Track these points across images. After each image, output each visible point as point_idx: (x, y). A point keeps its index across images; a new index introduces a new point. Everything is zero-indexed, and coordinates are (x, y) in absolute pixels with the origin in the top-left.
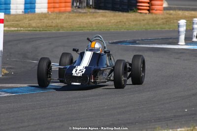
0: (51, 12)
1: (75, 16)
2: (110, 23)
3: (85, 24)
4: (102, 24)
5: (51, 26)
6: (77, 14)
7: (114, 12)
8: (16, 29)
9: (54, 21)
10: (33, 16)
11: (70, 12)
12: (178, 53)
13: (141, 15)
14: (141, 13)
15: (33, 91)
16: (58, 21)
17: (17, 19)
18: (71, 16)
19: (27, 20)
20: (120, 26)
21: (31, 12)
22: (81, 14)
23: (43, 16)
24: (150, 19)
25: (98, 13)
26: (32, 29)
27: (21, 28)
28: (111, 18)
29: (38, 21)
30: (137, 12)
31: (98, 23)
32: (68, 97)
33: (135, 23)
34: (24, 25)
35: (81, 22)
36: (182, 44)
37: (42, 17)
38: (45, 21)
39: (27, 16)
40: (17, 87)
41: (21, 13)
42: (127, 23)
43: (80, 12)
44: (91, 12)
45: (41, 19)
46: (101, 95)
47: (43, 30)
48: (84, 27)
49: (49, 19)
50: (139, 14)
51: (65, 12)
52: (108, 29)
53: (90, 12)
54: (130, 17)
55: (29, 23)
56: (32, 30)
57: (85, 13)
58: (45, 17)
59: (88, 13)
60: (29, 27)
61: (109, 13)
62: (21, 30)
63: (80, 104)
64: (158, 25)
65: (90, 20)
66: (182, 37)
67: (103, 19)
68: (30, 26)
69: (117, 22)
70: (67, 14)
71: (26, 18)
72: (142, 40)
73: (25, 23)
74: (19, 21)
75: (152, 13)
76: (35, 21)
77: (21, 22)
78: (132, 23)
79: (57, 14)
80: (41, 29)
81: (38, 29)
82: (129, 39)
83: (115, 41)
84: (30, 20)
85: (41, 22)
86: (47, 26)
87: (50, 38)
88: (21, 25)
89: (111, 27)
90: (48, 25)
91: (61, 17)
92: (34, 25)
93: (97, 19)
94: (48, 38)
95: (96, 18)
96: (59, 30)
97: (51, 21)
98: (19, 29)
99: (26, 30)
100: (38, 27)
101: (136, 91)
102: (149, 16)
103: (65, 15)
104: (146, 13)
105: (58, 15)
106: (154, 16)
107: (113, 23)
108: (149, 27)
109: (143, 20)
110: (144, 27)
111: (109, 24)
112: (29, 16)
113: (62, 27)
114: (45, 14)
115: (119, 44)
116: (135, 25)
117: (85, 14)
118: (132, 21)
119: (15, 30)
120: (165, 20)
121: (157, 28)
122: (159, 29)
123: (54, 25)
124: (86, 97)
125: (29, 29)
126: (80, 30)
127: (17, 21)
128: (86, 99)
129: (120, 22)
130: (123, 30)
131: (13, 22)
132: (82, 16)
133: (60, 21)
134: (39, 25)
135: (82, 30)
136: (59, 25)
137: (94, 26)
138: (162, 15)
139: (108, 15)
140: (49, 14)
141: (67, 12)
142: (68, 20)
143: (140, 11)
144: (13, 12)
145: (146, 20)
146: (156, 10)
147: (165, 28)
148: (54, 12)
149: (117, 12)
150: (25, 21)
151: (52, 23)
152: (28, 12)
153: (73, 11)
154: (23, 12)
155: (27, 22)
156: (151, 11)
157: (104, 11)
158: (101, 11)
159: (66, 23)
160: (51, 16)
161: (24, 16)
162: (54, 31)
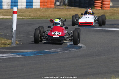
0: (42, 8)
1: (57, 10)
5: (42, 16)
6: (58, 9)
7: (80, 8)
8: (22, 17)
9: (44, 13)
10: (31, 10)
13: (97, 10)
14: (96, 9)
15: (34, 55)
18: (54, 10)
19: (28, 12)
23: (38, 10)
25: (71, 8)
29: (35, 13)
30: (94, 8)
31: (71, 14)
32: (56, 58)
34: (26, 15)
35: (61, 14)
37: (37, 11)
38: (39, 13)
39: (28, 10)
40: (25, 52)
41: (24, 8)
43: (60, 8)
44: (67, 8)
45: (36, 12)
47: (38, 19)
50: (95, 10)
51: (50, 8)
55: (29, 14)
57: (63, 8)
58: (39, 11)
59: (65, 9)
60: (30, 17)
62: (25, 18)
65: (66, 13)
67: (74, 12)
68: (30, 16)
70: (52, 9)
74: (23, 13)
75: (103, 9)
76: (33, 13)
77: (24, 13)
80: (37, 18)
81: (35, 18)
86: (40, 16)
88: (24, 15)
91: (48, 11)
92: (32, 15)
93: (70, 12)
97: (42, 13)
98: (23, 17)
99: (28, 18)
100: (35, 17)
102: (101, 11)
103: (51, 9)
104: (100, 9)
105: (46, 10)
106: (105, 11)
107: (80, 15)
109: (98, 13)
112: (29, 10)
114: (39, 9)
119: (21, 18)
120: (111, 14)
122: (107, 19)
123: (44, 15)
125: (30, 18)
127: (22, 13)
131: (19, 14)
132: (61, 10)
133: (48, 13)
134: (35, 15)
136: (47, 15)
137: (68, 16)
138: (109, 10)
139: (76, 10)
140: (41, 9)
141: (52, 8)
142: (53, 13)
143: (96, 8)
144: (19, 7)
145: (99, 13)
146: (106, 7)
147: (111, 18)
148: (44, 8)
149: (82, 8)
150: (27, 13)
151: (43, 14)
152: (29, 8)
153: (55, 7)
154: (25, 7)
155: (28, 14)
156: (103, 8)
157: (74, 8)
158: (72, 8)
159: (52, 14)
160: (42, 10)
161: (26, 10)
162: (45, 19)
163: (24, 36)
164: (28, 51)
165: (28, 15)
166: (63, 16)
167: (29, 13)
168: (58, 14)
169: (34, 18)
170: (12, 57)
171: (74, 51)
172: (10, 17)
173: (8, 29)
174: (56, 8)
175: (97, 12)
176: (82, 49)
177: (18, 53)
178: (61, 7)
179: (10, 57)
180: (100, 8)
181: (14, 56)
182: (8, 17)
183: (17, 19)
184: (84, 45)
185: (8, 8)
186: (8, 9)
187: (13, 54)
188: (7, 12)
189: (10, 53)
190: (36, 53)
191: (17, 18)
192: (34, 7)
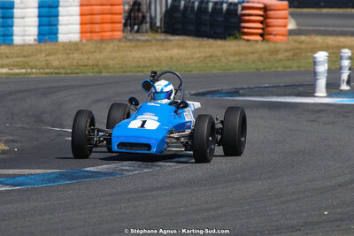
0: (88, 40)
1: (129, 47)
2: (192, 58)
3: (146, 60)
4: (178, 60)
5: (86, 66)
6: (134, 44)
7: (200, 39)
8: (23, 71)
9: (91, 55)
10: (53, 47)
11: (120, 40)
12: (313, 112)
13: (248, 43)
14: (248, 40)
17: (25, 54)
18: (122, 47)
19: (44, 55)
20: (210, 64)
21: (51, 40)
22: (139, 44)
23: (73, 48)
24: (264, 51)
25: (171, 40)
26: (51, 71)
27: (32, 68)
28: (194, 50)
29: (64, 57)
30: (241, 39)
31: (172, 58)
32: (114, 191)
33: (237, 58)
34: (37, 63)
35: (141, 57)
36: (321, 96)
37: (70, 50)
38: (76, 56)
39: (43, 48)
40: (24, 175)
41: (32, 42)
42: (223, 59)
43: (138, 40)
44: (159, 40)
45: (69, 54)
46: (173, 187)
47: (71, 73)
48: (144, 67)
49: (82, 53)
50: (244, 43)
51: (111, 39)
52: (189, 69)
53: (157, 40)
54: (228, 48)
55: (47, 60)
56: (52, 73)
57: (148, 41)
58: (77, 50)
59: (154, 42)
60: (47, 68)
61: (190, 42)
62: (33, 74)
63: (137, 203)
64: (279, 61)
65: (157, 54)
66: (322, 83)
67: (180, 51)
68: (48, 65)
69: (205, 58)
70: (116, 42)
71: (41, 51)
72: (249, 88)
73: (38, 60)
74: (29, 56)
75: (268, 41)
76: (59, 56)
77: (32, 58)
78: (232, 58)
79: (97, 43)
80: (69, 71)
81: (63, 71)
82: (226, 88)
83: (201, 91)
84: (48, 55)
85: (69, 58)
86: (79, 66)
87: (84, 86)
88: (32, 64)
89: (193, 65)
90: (80, 63)
91: (105, 48)
92: (56, 63)
93: (169, 52)
94: (80, 86)
95: (167, 50)
96: (101, 73)
97: (86, 57)
98: (29, 70)
99: (42, 73)
100: (63, 68)
101: (237, 180)
102: (262, 46)
103: (112, 45)
104: (257, 41)
105: (99, 45)
106: (272, 45)
107: (198, 58)
108: (262, 67)
109: (252, 53)
110: (253, 66)
111: (192, 61)
112: (48, 46)
113: (106, 67)
114: (75, 44)
115: (209, 96)
116: (237, 62)
117: (148, 44)
118: (231, 55)
119: (21, 74)
120: (291, 53)
121: (277, 68)
122: (280, 69)
123: (91, 63)
125: (47, 71)
126: (138, 72)
127: (25, 57)
128: (146, 194)
129: (211, 56)
130: (215, 71)
132: (142, 46)
133: (102, 56)
134: (65, 63)
135: (142, 72)
136: (101, 63)
137: (164, 64)
138: (286, 43)
139: (188, 45)
140: (83, 44)
141: (115, 39)
142: (117, 54)
143: (246, 37)
144: (17, 40)
145: (256, 52)
146: (275, 35)
147: (291, 67)
148: (91, 39)
149: (205, 39)
150: (39, 56)
151: (89, 59)
152: (46, 41)
153: (125, 38)
154: (35, 40)
156: (266, 37)
157: (181, 38)
158: (177, 37)
159: (114, 59)
160: (86, 48)
161: (38, 47)
162: (91, 74)
163: (24, 128)
164: (33, 171)
165: (45, 62)
166: (149, 64)
167: (47, 58)
168: (134, 58)
169: (60, 71)
171: (170, 169)
175: (250, 49)
177: (3, 179)
178: (143, 38)
180: (259, 38)
190: (56, 177)
192: (62, 38)
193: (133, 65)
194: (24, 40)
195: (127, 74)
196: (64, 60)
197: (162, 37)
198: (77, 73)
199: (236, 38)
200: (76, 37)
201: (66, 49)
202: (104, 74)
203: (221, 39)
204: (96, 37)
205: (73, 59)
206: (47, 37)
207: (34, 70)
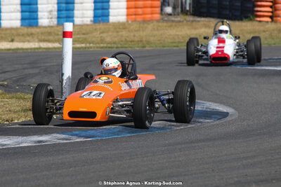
0: (132, 21)
1: (166, 26)
3: (180, 37)
5: (133, 41)
6: (169, 24)
8: (83, 45)
9: (135, 33)
10: (105, 26)
11: (158, 21)
13: (260, 24)
14: (260, 21)
15: (115, 135)
16: (142, 34)
17: (84, 32)
18: (160, 27)
19: (99, 32)
21: (103, 21)
22: (174, 24)
23: (121, 27)
24: (273, 30)
25: (199, 21)
26: (105, 45)
27: (90, 43)
29: (115, 34)
30: (254, 20)
31: (200, 36)
34: (93, 39)
35: (175, 35)
38: (124, 33)
39: (98, 27)
41: (89, 23)
42: (241, 36)
43: (173, 21)
44: (189, 21)
45: (117, 32)
47: (122, 47)
48: (179, 42)
49: (129, 31)
50: (257, 23)
51: (151, 21)
53: (187, 21)
54: (245, 28)
55: (101, 37)
56: (106, 47)
57: (180, 21)
58: (124, 28)
59: (185, 22)
60: (102, 43)
61: (213, 22)
62: (91, 48)
65: (188, 32)
67: (206, 30)
68: (102, 41)
70: (155, 23)
71: (96, 30)
72: (265, 60)
73: (95, 37)
74: (87, 34)
75: (276, 22)
76: (110, 34)
77: (89, 35)
78: (248, 36)
79: (140, 23)
80: (119, 46)
81: (115, 46)
84: (102, 32)
85: (118, 36)
86: (127, 41)
88: (90, 40)
90: (128, 39)
91: (146, 28)
92: (108, 39)
93: (197, 31)
95: (195, 29)
96: (144, 47)
97: (132, 34)
98: (88, 45)
99: (97, 48)
100: (114, 43)
102: (271, 26)
103: (152, 25)
104: (267, 22)
105: (142, 25)
106: (279, 25)
108: (273, 42)
109: (264, 31)
110: (266, 42)
112: (101, 26)
113: (148, 42)
114: (123, 24)
117: (181, 24)
118: (247, 33)
119: (82, 48)
123: (136, 39)
124: (194, 143)
125: (102, 45)
126: (174, 46)
127: (84, 34)
128: (193, 145)
131: (78, 36)
132: (176, 26)
133: (144, 33)
134: (116, 39)
135: (177, 46)
136: (144, 39)
140: (129, 24)
142: (157, 32)
143: (258, 19)
144: (78, 21)
145: (267, 31)
148: (135, 21)
150: (95, 34)
151: (134, 36)
152: (99, 22)
154: (91, 21)
155: (98, 35)
156: (275, 19)
157: (206, 19)
158: (203, 19)
159: (154, 36)
160: (132, 27)
161: (94, 27)
162: (138, 49)
165: (99, 39)
166: (182, 41)
167: (101, 35)
168: (170, 35)
169: (113, 45)
170: (61, 141)
171: (209, 125)
172: (57, 45)
173: (51, 73)
174: (163, 20)
175: (262, 28)
176: (228, 118)
177: (77, 132)
178: (176, 19)
179: (58, 141)
180: (269, 19)
181: (67, 140)
182: (50, 45)
183: (74, 50)
184: (233, 108)
185: (52, 24)
186: (52, 27)
187: (63, 136)
188: (50, 34)
189: (58, 133)
190: (119, 131)
191: (73, 48)
192: (112, 19)
193: (169, 41)
194: (83, 21)
195: (165, 48)
196: (115, 37)
197: (191, 18)
198: (126, 47)
199: (251, 20)
200: (123, 19)
201: (115, 28)
202: (147, 48)
203: (238, 20)
204: (139, 18)
205: (122, 36)
206: (100, 19)
207: (91, 45)
